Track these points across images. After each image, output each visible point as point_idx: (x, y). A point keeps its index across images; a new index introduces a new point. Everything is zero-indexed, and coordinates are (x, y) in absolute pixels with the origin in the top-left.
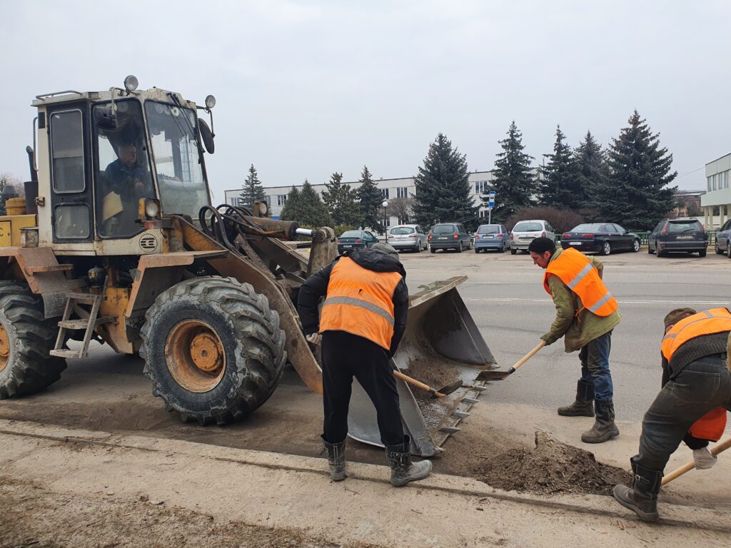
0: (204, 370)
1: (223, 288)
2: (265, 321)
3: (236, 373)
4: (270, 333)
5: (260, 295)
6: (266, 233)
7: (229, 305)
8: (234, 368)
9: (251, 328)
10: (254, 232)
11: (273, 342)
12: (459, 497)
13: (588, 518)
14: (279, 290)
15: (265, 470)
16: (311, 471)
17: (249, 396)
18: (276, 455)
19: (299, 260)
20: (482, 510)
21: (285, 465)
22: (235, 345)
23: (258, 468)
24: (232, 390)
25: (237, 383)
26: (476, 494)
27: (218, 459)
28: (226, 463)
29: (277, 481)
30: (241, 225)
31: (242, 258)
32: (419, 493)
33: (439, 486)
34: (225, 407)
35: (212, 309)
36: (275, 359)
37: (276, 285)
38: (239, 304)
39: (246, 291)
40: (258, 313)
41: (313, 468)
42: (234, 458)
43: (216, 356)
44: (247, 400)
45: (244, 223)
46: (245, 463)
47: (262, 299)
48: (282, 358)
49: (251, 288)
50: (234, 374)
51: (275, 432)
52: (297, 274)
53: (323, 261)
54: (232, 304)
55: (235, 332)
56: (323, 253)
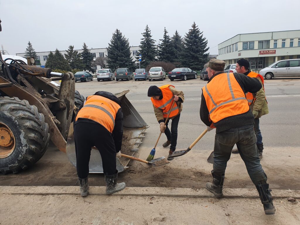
0: (4, 146)
1: (10, 103)
2: (36, 119)
3: (22, 147)
4: (40, 125)
5: (33, 106)
6: (34, 74)
7: (15, 112)
8: (21, 144)
9: (28, 124)
10: (26, 74)
11: (41, 129)
12: (141, 198)
13: (199, 200)
14: (42, 104)
15: (40, 197)
16: (66, 194)
17: (30, 158)
18: (47, 187)
19: (53, 88)
20: (152, 203)
21: (51, 192)
22: (20, 133)
23: (36, 196)
24: (20, 156)
25: (23, 152)
26: (148, 195)
27: (13, 194)
28: (17, 195)
29: (47, 202)
30: (20, 70)
31: (21, 88)
32: (121, 198)
33: (131, 194)
34: (17, 164)
35: (5, 115)
36: (44, 138)
37: (41, 101)
38: (21, 111)
39: (24, 104)
40: (32, 115)
41: (67, 192)
42: (22, 192)
43: (10, 139)
44: (29, 160)
45: (22, 69)
46: (28, 194)
47: (34, 108)
48: (47, 137)
49: (27, 102)
50: (21, 147)
51: (46, 174)
52: (52, 95)
53: (68, 89)
54: (16, 112)
55: (19, 126)
56: (67, 85)
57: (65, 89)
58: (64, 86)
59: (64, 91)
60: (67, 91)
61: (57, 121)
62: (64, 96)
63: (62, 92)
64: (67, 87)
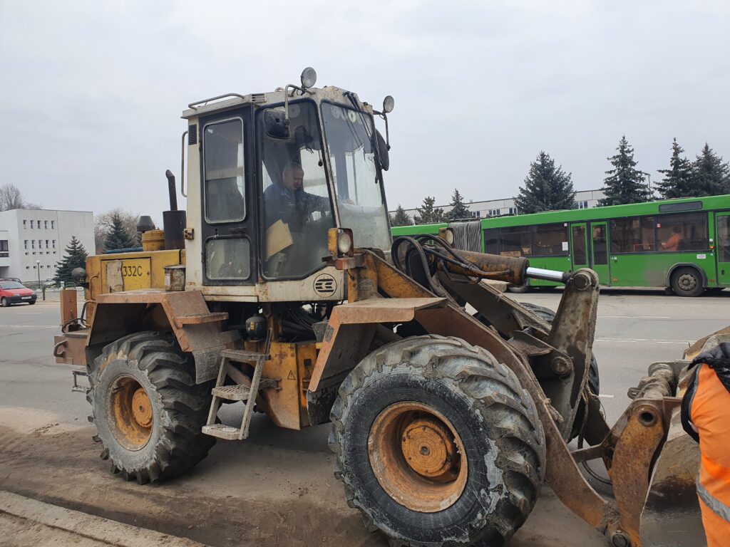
0: (423, 474)
1: (458, 357)
2: (523, 410)
3: (487, 491)
4: (532, 428)
6: (486, 273)
7: (473, 385)
8: (485, 483)
9: (510, 423)
11: (537, 442)
14: (519, 362)
22: (486, 448)
24: (479, 516)
25: (488, 506)
30: (446, 260)
34: (467, 540)
35: (446, 390)
37: (514, 352)
38: (488, 384)
39: (487, 361)
40: (513, 397)
43: (444, 457)
44: (503, 532)
45: (450, 257)
50: (483, 491)
52: (527, 333)
53: (581, 318)
54: (477, 383)
55: (484, 428)
56: (581, 307)
57: (571, 317)
58: (568, 310)
59: (567, 321)
60: (578, 323)
61: (555, 412)
62: (569, 338)
63: (562, 327)
64: (579, 311)
